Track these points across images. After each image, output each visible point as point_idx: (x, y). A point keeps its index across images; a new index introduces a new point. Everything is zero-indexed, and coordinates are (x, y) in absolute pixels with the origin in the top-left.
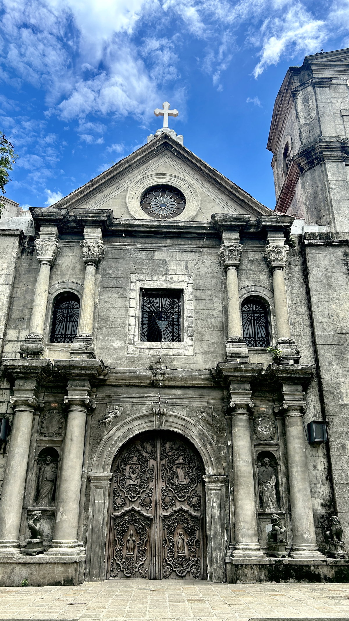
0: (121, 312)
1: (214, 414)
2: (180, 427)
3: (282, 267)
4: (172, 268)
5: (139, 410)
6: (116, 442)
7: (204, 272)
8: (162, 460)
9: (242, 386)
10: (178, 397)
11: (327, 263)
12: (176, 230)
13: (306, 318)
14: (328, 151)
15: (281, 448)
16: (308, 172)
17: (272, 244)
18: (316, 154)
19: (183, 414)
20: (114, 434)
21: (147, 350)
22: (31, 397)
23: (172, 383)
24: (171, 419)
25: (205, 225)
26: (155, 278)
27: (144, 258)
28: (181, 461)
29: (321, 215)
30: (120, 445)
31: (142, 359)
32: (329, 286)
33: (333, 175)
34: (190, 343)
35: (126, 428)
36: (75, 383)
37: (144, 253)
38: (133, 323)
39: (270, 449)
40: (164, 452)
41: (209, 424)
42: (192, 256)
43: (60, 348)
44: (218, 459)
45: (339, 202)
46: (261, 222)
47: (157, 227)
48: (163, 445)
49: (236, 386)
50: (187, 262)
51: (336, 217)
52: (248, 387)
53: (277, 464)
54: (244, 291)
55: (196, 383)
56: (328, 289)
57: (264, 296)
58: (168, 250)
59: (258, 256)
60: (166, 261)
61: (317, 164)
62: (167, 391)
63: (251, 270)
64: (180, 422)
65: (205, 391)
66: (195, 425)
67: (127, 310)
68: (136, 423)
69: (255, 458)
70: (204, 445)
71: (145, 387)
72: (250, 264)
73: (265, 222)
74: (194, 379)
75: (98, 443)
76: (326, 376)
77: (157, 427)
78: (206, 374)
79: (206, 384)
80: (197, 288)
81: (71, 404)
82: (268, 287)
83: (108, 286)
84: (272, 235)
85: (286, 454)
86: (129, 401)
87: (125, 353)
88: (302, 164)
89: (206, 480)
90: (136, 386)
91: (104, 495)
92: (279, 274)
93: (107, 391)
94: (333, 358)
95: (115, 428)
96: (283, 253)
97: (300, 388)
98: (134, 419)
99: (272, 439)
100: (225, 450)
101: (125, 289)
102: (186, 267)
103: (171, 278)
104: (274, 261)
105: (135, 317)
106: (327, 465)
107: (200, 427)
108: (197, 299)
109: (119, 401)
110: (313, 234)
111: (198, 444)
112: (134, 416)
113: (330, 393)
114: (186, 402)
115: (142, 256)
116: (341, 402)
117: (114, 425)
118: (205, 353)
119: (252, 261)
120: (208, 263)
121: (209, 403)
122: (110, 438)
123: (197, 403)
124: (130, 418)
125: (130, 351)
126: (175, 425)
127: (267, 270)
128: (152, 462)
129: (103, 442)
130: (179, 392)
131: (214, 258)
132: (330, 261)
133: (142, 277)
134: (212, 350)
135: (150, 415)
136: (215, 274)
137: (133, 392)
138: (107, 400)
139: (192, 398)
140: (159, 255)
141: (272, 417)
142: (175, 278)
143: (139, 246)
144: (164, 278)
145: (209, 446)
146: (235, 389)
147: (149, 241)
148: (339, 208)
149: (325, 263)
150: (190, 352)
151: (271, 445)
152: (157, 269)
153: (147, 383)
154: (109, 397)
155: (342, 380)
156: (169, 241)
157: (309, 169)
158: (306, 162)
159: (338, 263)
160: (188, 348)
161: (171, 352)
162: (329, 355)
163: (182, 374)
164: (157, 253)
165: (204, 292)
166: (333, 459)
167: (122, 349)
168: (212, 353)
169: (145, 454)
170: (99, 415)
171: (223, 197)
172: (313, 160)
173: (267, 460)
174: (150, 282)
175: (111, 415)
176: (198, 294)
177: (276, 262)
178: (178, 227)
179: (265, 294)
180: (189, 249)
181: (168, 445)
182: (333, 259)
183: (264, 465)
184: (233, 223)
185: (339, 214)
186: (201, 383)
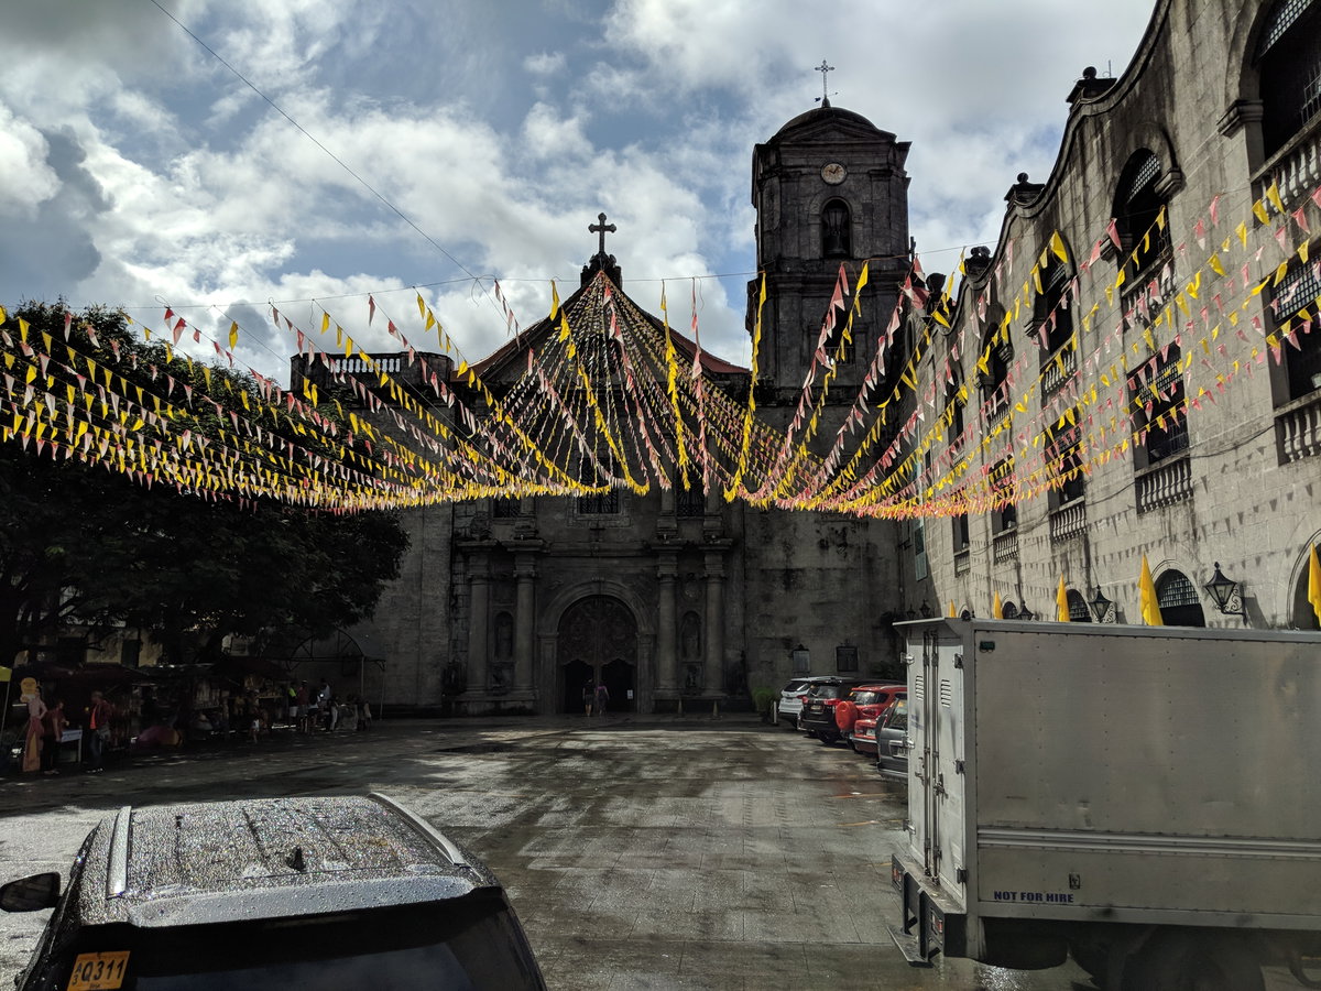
1: (644, 581)
2: (617, 592)
5: (581, 578)
6: (561, 606)
8: (602, 619)
9: (669, 558)
14: (782, 282)
15: (704, 608)
19: (620, 581)
20: (559, 599)
21: (586, 522)
22: (484, 572)
23: (609, 554)
24: (609, 586)
30: (565, 608)
33: (785, 313)
34: (626, 514)
35: (569, 595)
36: (521, 559)
39: (693, 609)
40: (604, 613)
41: (642, 589)
43: (505, 523)
44: (650, 619)
48: (603, 607)
52: (674, 558)
53: (700, 622)
61: (771, 298)
62: (604, 560)
64: (617, 588)
65: (638, 560)
66: (630, 591)
68: (578, 589)
69: (682, 617)
70: (638, 608)
71: (585, 557)
74: (629, 550)
75: (545, 608)
76: (749, 542)
77: (597, 593)
78: (638, 545)
81: (519, 577)
86: (570, 571)
87: (566, 526)
89: (638, 636)
90: (577, 557)
91: (553, 649)
93: (551, 562)
94: (758, 527)
95: (559, 595)
97: (720, 558)
99: (696, 600)
107: (634, 592)
109: (562, 570)
111: (632, 606)
112: (576, 584)
114: (622, 570)
116: (760, 568)
117: (558, 592)
118: (639, 525)
121: (642, 570)
122: (556, 603)
123: (631, 571)
124: (572, 586)
125: (570, 523)
126: (612, 591)
129: (550, 607)
135: (590, 583)
137: (574, 562)
138: (551, 569)
139: (627, 567)
141: (699, 582)
145: (641, 608)
146: (661, 561)
150: (625, 523)
151: (694, 605)
153: (586, 554)
154: (553, 567)
160: (624, 519)
161: (608, 524)
162: (754, 524)
167: (563, 521)
173: (691, 619)
175: (556, 584)
181: (607, 607)
183: (689, 622)
186: (635, 553)
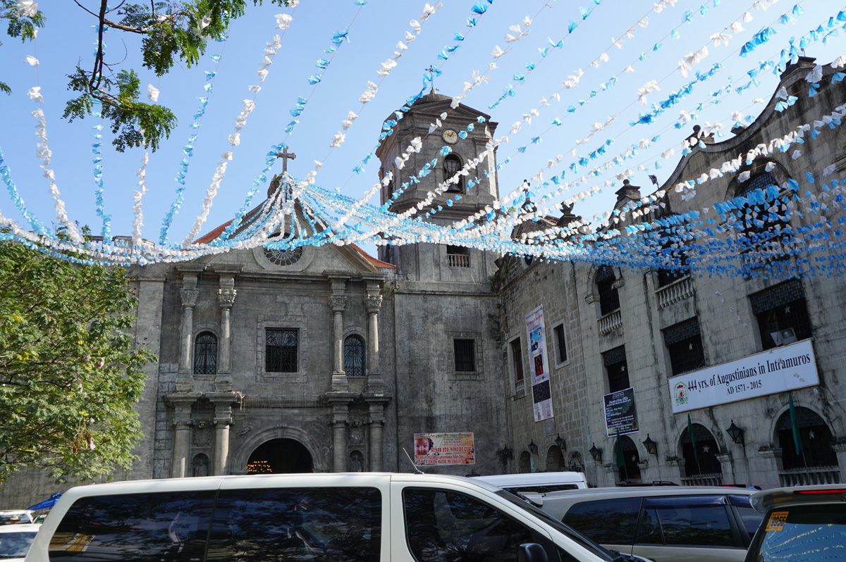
0: (250, 348)
1: (321, 426)
3: (376, 313)
4: (291, 310)
5: (267, 425)
6: (250, 448)
7: (316, 314)
9: (342, 408)
10: (295, 415)
11: (409, 308)
12: (294, 278)
13: (392, 352)
15: (367, 448)
17: (369, 294)
20: (248, 442)
21: (272, 379)
22: (189, 419)
23: (291, 405)
24: (290, 431)
25: (318, 275)
26: (277, 319)
27: (268, 300)
30: (253, 450)
31: (268, 386)
32: (410, 327)
34: (305, 373)
35: (258, 438)
36: (221, 408)
37: (268, 296)
38: (260, 357)
39: (359, 449)
41: (317, 433)
42: (306, 299)
43: (204, 378)
44: (323, 457)
45: (424, 253)
46: (363, 276)
47: (279, 275)
49: (337, 408)
50: (303, 305)
51: (421, 266)
52: (346, 408)
53: (363, 459)
54: (346, 331)
55: (308, 405)
57: (361, 335)
58: (287, 294)
59: (359, 300)
60: (286, 304)
62: (286, 410)
63: (353, 313)
64: (296, 432)
65: (315, 410)
66: (307, 435)
67: (255, 346)
68: (265, 434)
69: (349, 455)
70: (314, 448)
71: (271, 408)
72: (352, 307)
73: (365, 276)
74: (308, 401)
75: (238, 449)
76: (401, 398)
77: (280, 437)
78: (315, 399)
79: (316, 405)
80: (311, 327)
81: (219, 423)
82: (365, 328)
83: (240, 326)
84: (370, 287)
85: (369, 452)
86: (259, 419)
87: (255, 382)
90: (264, 407)
94: (407, 384)
95: (249, 439)
96: (377, 302)
97: (382, 408)
98: (263, 432)
99: (361, 442)
100: (328, 451)
101: (253, 329)
102: (302, 309)
103: (290, 319)
104: (370, 308)
105: (262, 351)
106: (396, 459)
107: (311, 436)
108: (310, 337)
109: (252, 419)
111: (309, 447)
112: (263, 430)
113: (402, 409)
114: (301, 418)
115: (266, 299)
116: (409, 416)
117: (248, 437)
118: (316, 381)
119: (354, 305)
120: (319, 306)
121: (317, 418)
122: (246, 446)
123: (309, 419)
124: (260, 431)
125: (258, 380)
126: (293, 435)
127: (365, 313)
129: (241, 448)
130: (296, 411)
131: (323, 302)
133: (266, 318)
134: (321, 378)
135: (275, 429)
136: (325, 316)
137: (263, 411)
138: (243, 418)
139: (306, 415)
140: (280, 299)
141: (362, 427)
142: (293, 318)
143: (264, 290)
144: (284, 319)
145: (317, 449)
146: (337, 410)
147: (271, 286)
148: (423, 260)
150: (304, 380)
151: (360, 446)
152: (278, 311)
153: (272, 405)
154: (244, 416)
156: (287, 286)
159: (418, 309)
160: (302, 377)
161: (290, 381)
162: (404, 382)
163: (298, 398)
164: (279, 296)
165: (316, 331)
166: (401, 454)
167: (252, 378)
170: (236, 430)
173: (357, 456)
174: (274, 322)
175: (246, 429)
176: (311, 333)
177: (373, 309)
178: (297, 276)
179: (363, 333)
180: (305, 293)
182: (414, 305)
183: (354, 459)
184: (341, 277)
185: (423, 264)
186: (312, 405)
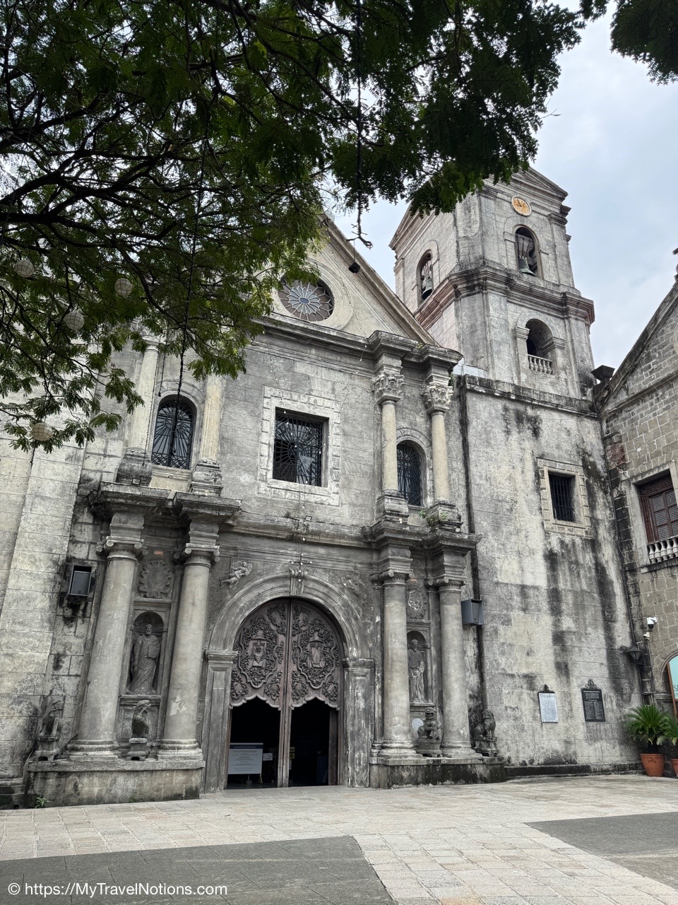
0: (250, 437)
1: (360, 582)
2: (321, 595)
3: (443, 411)
4: (316, 388)
5: (273, 569)
6: (241, 610)
7: (353, 401)
8: (294, 635)
10: (321, 558)
11: (486, 415)
12: (325, 339)
13: (462, 477)
14: (492, 280)
15: (433, 628)
16: (466, 299)
17: (435, 381)
18: (479, 279)
19: (325, 579)
20: (239, 599)
21: (283, 492)
22: (137, 541)
23: (316, 539)
24: (311, 585)
25: (361, 341)
26: (295, 397)
27: (282, 367)
28: (317, 638)
29: (479, 356)
30: (247, 614)
31: (277, 502)
32: (488, 443)
33: (495, 310)
34: (336, 489)
35: (256, 592)
36: (200, 527)
37: (282, 361)
38: (266, 453)
40: (297, 625)
41: (354, 594)
42: (339, 377)
43: (168, 474)
45: (500, 344)
46: (427, 353)
47: (303, 329)
48: (296, 617)
50: (334, 383)
51: (496, 361)
52: (408, 553)
53: (425, 648)
54: (400, 432)
55: (343, 542)
56: (487, 447)
57: (420, 443)
58: (312, 363)
59: (416, 392)
60: (309, 378)
61: (479, 293)
62: (307, 548)
63: (407, 408)
64: (322, 589)
65: (352, 553)
66: (339, 595)
67: (259, 435)
68: (269, 586)
70: (348, 620)
71: (282, 540)
72: (406, 401)
73: (432, 353)
74: (342, 536)
75: (219, 610)
76: (481, 548)
77: (293, 593)
78: (356, 532)
79: (355, 543)
80: (346, 420)
81: (194, 554)
82: (425, 433)
83: (235, 398)
84: (436, 371)
85: (440, 635)
86: (259, 557)
87: (256, 493)
88: (459, 287)
89: (351, 664)
90: (270, 538)
91: (226, 679)
92: (439, 420)
93: (232, 541)
94: (489, 528)
95: (241, 591)
96: (447, 396)
97: (461, 560)
98: (266, 581)
99: (423, 616)
100: (372, 627)
101: (257, 406)
102: (333, 390)
103: (315, 401)
104: (436, 403)
105: (269, 445)
106: (477, 651)
107: (345, 597)
108: (345, 434)
109: (248, 556)
110: (473, 378)
111: (341, 618)
112: (267, 578)
113: (485, 568)
114: (329, 564)
115: (279, 364)
116: (495, 580)
117: (240, 587)
118: (352, 505)
119: (409, 398)
120: (359, 390)
121: (355, 568)
122: (235, 604)
123: (341, 567)
124: (261, 580)
125: (262, 490)
126: (315, 593)
127: (424, 412)
128: (281, 638)
129: (225, 609)
130: (322, 551)
131: (365, 385)
132: (490, 413)
133: (277, 392)
134: (360, 501)
135: (285, 578)
136: (367, 406)
137: (266, 545)
138: (232, 552)
139: (338, 560)
140: (301, 368)
141: (424, 591)
142: (320, 402)
143: (276, 350)
144: (306, 400)
145: (353, 621)
146: (393, 554)
147: (289, 345)
148: (499, 352)
149: (484, 415)
150: (334, 500)
152: (297, 386)
153: (285, 535)
154: (235, 549)
155: (497, 555)
156: (313, 351)
157: (468, 295)
158: (465, 285)
159: (497, 418)
160: (332, 495)
161: (312, 499)
162: (485, 524)
163: (330, 529)
164: (298, 364)
165: (354, 427)
166: (486, 644)
167: (252, 486)
168: (360, 505)
169: (273, 627)
170: (221, 573)
171: (379, 308)
172: (475, 286)
174: (289, 402)
175: (238, 573)
176: (347, 428)
177: (439, 405)
178: (329, 336)
179: (421, 441)
180: (337, 367)
181: (301, 617)
182: (493, 411)
183: (413, 647)
184: (397, 347)
185: (499, 358)
186: (349, 543)
